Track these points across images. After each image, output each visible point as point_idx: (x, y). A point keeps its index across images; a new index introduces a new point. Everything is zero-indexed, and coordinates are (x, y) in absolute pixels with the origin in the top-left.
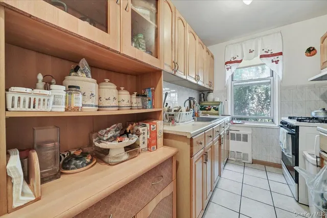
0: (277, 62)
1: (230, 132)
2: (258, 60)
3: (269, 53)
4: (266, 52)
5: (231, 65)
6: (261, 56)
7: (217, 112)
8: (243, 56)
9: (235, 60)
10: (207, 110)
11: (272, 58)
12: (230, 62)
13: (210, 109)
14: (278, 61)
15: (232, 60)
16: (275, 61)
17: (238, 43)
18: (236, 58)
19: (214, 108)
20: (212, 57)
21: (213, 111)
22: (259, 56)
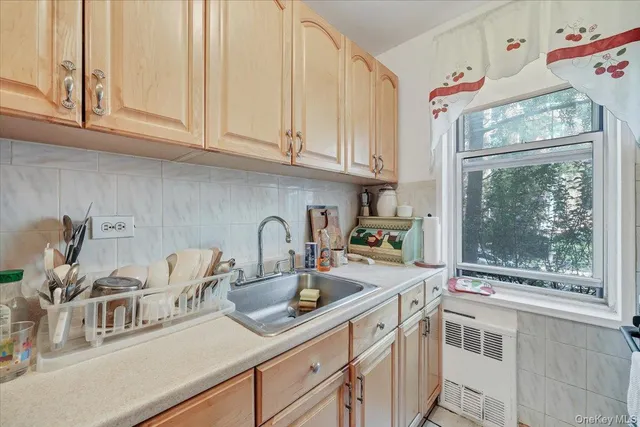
0: (617, 71)
1: (447, 317)
2: (538, 73)
3: (586, 40)
4: (570, 37)
5: (445, 99)
6: (553, 57)
7: (396, 252)
8: (486, 65)
9: (461, 81)
10: (371, 245)
11: (598, 57)
12: (445, 91)
13: (378, 243)
14: (624, 64)
15: (452, 83)
16: (612, 69)
17: (471, 22)
18: (462, 75)
19: (392, 240)
20: (392, 80)
21: (386, 248)
22: (544, 57)
